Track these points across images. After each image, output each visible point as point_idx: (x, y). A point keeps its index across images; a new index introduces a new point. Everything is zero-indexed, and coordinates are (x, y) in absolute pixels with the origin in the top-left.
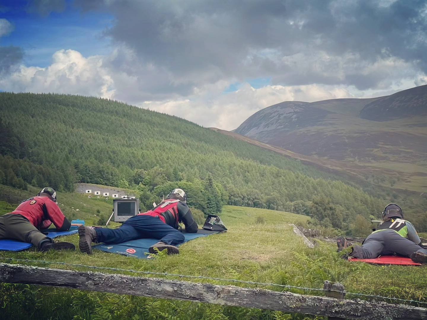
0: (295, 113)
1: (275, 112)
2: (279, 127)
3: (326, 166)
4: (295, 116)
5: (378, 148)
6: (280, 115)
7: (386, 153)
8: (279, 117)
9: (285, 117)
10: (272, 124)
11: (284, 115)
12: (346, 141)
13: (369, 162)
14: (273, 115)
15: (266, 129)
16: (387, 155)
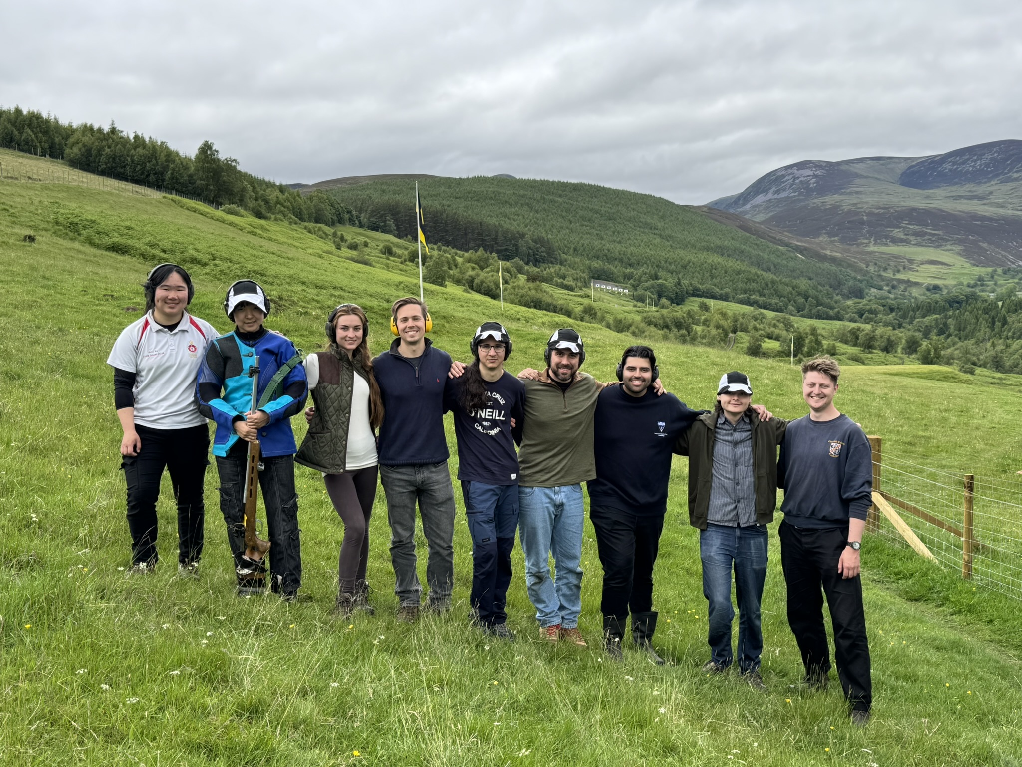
0: (815, 176)
1: (789, 175)
2: (793, 194)
3: (824, 251)
4: (814, 180)
5: (900, 227)
6: (795, 178)
7: (908, 235)
8: (794, 181)
9: (801, 181)
10: (784, 190)
11: (800, 179)
12: (865, 218)
13: (886, 245)
14: (787, 178)
15: (776, 196)
16: (908, 237)
